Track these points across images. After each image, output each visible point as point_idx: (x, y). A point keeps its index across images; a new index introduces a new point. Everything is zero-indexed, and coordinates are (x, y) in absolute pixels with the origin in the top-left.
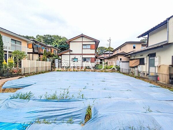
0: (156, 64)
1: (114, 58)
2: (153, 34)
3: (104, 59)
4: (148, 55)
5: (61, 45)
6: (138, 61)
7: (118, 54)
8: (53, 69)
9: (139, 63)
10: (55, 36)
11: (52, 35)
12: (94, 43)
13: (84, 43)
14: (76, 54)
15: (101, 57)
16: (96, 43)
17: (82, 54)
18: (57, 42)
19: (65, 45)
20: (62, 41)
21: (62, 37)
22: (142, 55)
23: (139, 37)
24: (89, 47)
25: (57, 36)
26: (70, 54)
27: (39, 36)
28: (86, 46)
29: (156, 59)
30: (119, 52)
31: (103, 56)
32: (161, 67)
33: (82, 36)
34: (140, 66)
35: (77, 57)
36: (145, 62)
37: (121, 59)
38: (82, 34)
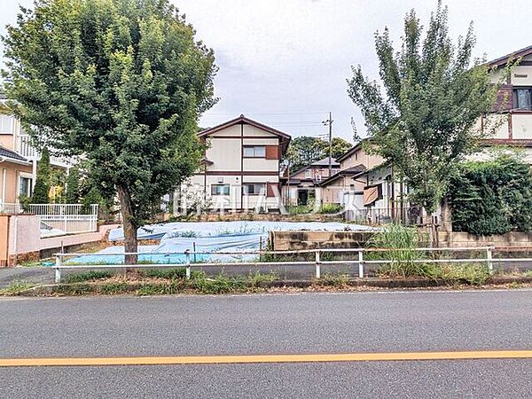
4: (387, 179)
6: (376, 190)
9: (377, 195)
12: (276, 142)
13: (247, 142)
14: (224, 173)
16: (280, 141)
17: (242, 173)
26: (207, 173)
28: (252, 150)
33: (242, 121)
34: (378, 202)
36: (383, 193)
38: (242, 117)
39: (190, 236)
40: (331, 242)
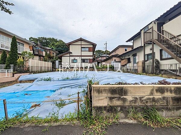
0: (137, 61)
1: (110, 60)
2: (136, 40)
3: (101, 62)
4: (133, 55)
5: (58, 47)
6: (126, 60)
7: (113, 56)
8: (54, 70)
9: (127, 62)
10: (50, 39)
11: (47, 38)
12: (92, 46)
13: (82, 46)
14: (75, 56)
15: (98, 60)
16: (93, 46)
17: (81, 56)
18: (53, 45)
19: (62, 48)
20: (58, 43)
21: (58, 40)
22: (129, 56)
23: (127, 42)
24: (87, 49)
25: (53, 39)
26: (70, 56)
27: (33, 38)
28: (84, 49)
29: (137, 57)
30: (114, 54)
31: (100, 59)
32: (139, 62)
33: (81, 40)
34: (128, 64)
35: (76, 58)
36: (131, 61)
37: (115, 60)
38: (81, 38)
39: (48, 80)
40: (151, 97)
